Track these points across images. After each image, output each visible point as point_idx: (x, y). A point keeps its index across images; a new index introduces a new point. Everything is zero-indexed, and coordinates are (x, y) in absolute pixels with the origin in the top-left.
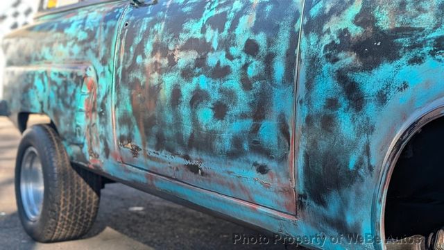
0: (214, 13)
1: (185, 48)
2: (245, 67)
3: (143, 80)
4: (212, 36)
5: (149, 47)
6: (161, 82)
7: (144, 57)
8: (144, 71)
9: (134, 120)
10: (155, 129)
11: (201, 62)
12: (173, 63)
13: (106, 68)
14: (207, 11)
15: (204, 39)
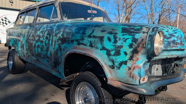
0: (42, 30)
1: (37, 36)
2: (46, 41)
3: (30, 42)
4: (41, 34)
6: (33, 42)
7: (30, 37)
8: (30, 40)
9: (28, 50)
10: (32, 52)
11: (39, 39)
12: (35, 39)
13: (24, 39)
15: (40, 35)
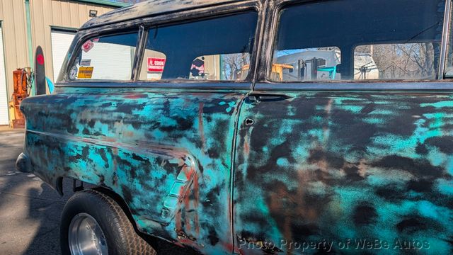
0: (440, 133)
1: (381, 165)
3: (292, 185)
5: (301, 152)
6: (331, 193)
7: (292, 161)
9: (272, 222)
12: (355, 177)
13: (218, 161)
14: (420, 129)
15: (425, 161)
